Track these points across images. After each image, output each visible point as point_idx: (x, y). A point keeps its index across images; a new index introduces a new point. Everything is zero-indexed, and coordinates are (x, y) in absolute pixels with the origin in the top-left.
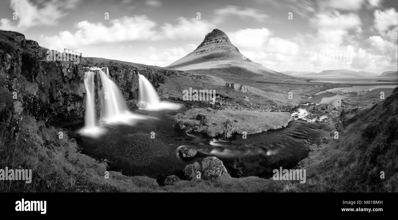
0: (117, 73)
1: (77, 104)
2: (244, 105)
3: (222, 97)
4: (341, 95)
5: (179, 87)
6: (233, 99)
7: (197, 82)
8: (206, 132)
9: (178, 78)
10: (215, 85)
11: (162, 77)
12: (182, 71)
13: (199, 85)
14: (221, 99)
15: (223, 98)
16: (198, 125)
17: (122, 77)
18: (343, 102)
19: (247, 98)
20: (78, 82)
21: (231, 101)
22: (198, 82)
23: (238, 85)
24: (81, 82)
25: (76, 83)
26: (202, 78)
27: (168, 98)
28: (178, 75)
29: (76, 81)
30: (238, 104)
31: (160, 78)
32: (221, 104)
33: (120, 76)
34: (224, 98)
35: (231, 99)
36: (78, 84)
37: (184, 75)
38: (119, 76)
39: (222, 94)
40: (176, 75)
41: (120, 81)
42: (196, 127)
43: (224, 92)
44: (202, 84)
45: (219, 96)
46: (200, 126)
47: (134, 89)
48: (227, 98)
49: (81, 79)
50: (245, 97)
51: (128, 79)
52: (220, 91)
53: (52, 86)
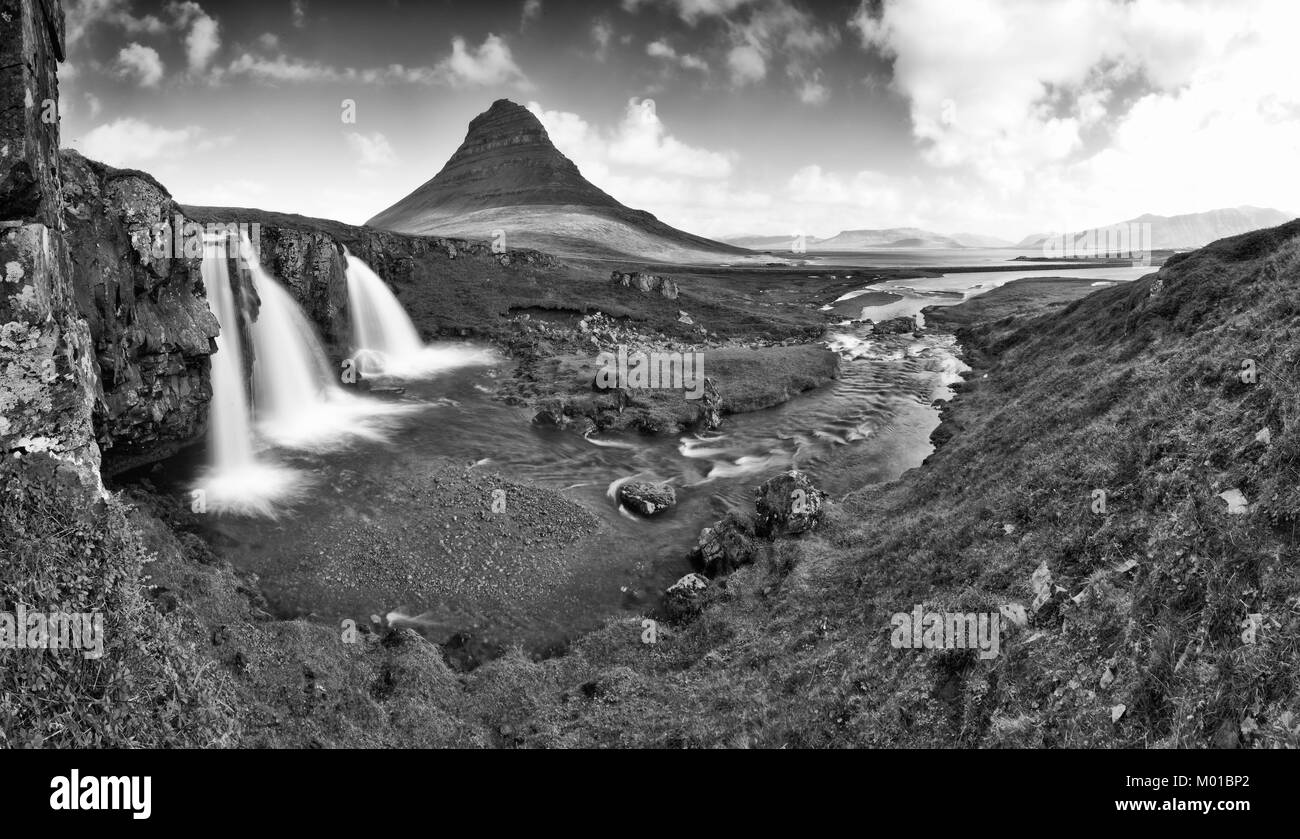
0: (278, 250)
1: (179, 386)
2: (682, 336)
3: (610, 317)
4: (916, 298)
5: (465, 292)
6: (646, 320)
7: (515, 273)
8: (647, 424)
9: (452, 262)
10: (578, 279)
11: (403, 261)
12: (462, 240)
13: (527, 281)
14: (606, 323)
15: (613, 321)
16: (612, 408)
17: (299, 264)
18: (931, 316)
19: (686, 314)
20: (184, 290)
21: (638, 328)
22: (521, 274)
23: (651, 278)
24: (194, 292)
25: (175, 294)
26: (530, 259)
27: (437, 332)
28: (453, 252)
29: (174, 286)
30: (663, 336)
31: (398, 264)
32: (614, 337)
33: (290, 263)
34: (617, 318)
35: (639, 320)
36: (184, 300)
37: (469, 251)
38: (287, 261)
39: (609, 306)
40: (445, 251)
41: (291, 280)
42: (608, 413)
43: (613, 300)
44: (534, 279)
45: (599, 313)
46: (618, 410)
47: (335, 309)
48: (626, 317)
49: (194, 280)
50: (679, 314)
51: (316, 273)
52: (599, 299)
53: (104, 317)
